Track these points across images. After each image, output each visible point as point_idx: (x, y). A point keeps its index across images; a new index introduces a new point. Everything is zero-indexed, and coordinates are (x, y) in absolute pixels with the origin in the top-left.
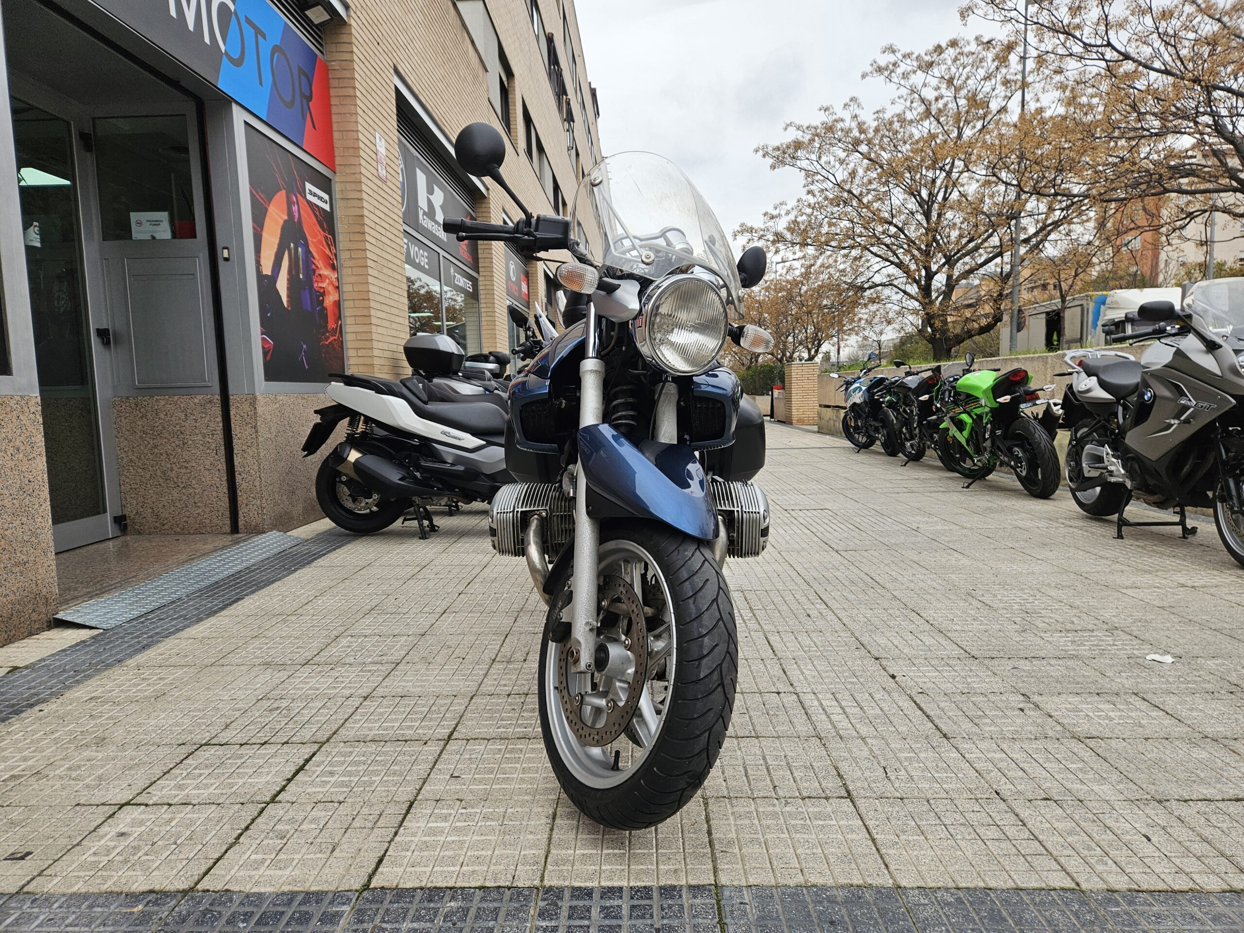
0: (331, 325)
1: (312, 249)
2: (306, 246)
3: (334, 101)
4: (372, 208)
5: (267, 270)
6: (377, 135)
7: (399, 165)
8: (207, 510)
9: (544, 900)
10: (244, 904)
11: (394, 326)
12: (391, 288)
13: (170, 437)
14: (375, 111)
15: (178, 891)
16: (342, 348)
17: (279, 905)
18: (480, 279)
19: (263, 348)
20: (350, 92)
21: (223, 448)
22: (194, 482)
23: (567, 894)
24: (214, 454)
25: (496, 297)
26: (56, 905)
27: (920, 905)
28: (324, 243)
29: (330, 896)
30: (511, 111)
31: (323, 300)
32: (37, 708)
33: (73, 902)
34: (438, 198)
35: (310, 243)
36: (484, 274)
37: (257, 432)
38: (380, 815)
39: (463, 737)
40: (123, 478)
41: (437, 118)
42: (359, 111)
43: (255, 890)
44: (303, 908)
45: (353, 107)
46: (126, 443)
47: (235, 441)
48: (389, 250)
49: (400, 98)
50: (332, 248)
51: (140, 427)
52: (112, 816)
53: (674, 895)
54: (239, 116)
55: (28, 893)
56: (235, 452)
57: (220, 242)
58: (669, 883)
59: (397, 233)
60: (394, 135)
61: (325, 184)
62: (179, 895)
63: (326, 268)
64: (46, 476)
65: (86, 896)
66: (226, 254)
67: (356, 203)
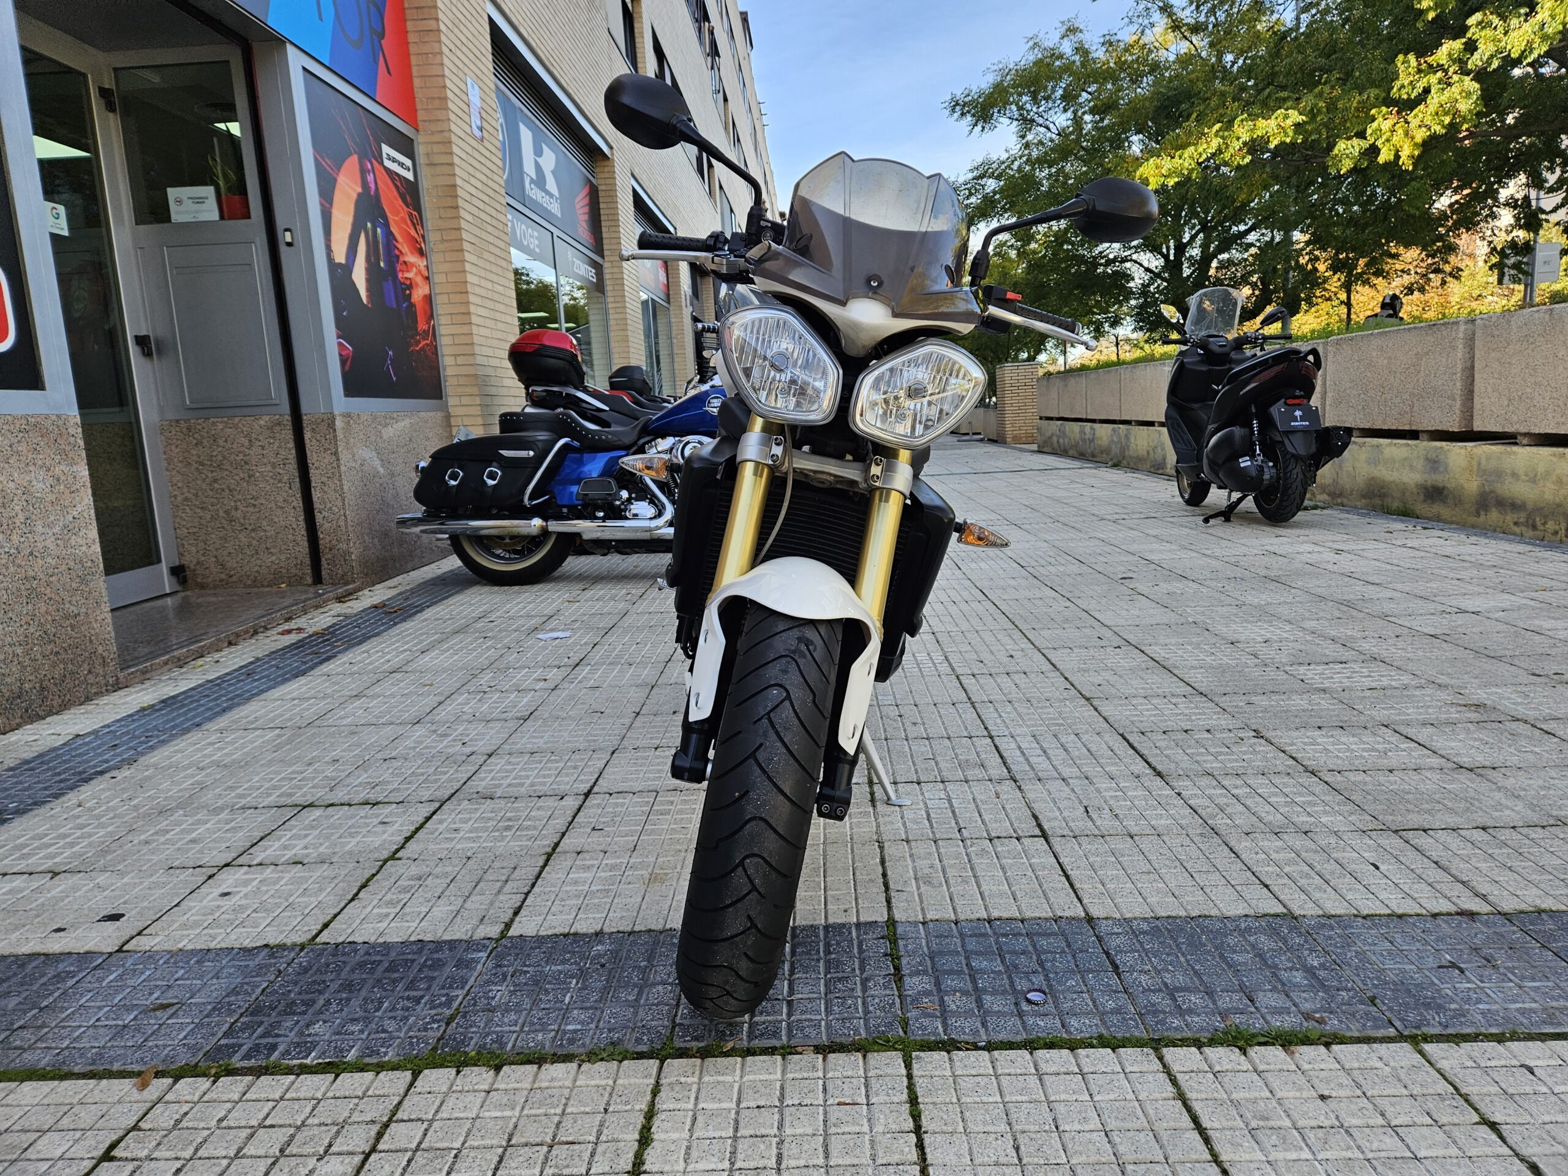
0: (422, 326)
1: (394, 230)
2: (386, 226)
3: (412, 38)
4: (466, 176)
5: (340, 257)
6: (469, 81)
7: (498, 119)
8: (283, 558)
10: (370, 954)
11: (500, 326)
12: (494, 278)
13: (231, 469)
14: (464, 49)
15: (294, 945)
16: (437, 355)
17: (409, 953)
18: (606, 265)
19: (340, 355)
20: (432, 24)
21: (297, 480)
22: (264, 523)
24: (287, 489)
25: (626, 288)
26: (161, 962)
28: (409, 222)
29: (465, 946)
30: (637, 45)
31: (410, 295)
32: (108, 775)
33: (180, 957)
34: (549, 160)
35: (391, 221)
36: (612, 258)
37: (338, 460)
38: (515, 868)
39: (606, 790)
40: (178, 520)
41: (543, 57)
42: (445, 50)
43: (381, 940)
44: (435, 956)
45: (436, 45)
46: (179, 477)
47: (312, 471)
48: (490, 229)
49: (496, 32)
50: (419, 227)
51: (195, 458)
52: (210, 877)
53: (843, 932)
54: (295, 61)
55: (128, 950)
56: (313, 484)
57: (281, 222)
59: (498, 207)
60: (491, 80)
61: (406, 146)
62: (298, 949)
63: (412, 253)
64: (93, 511)
65: (193, 952)
66: (288, 237)
67: (446, 170)
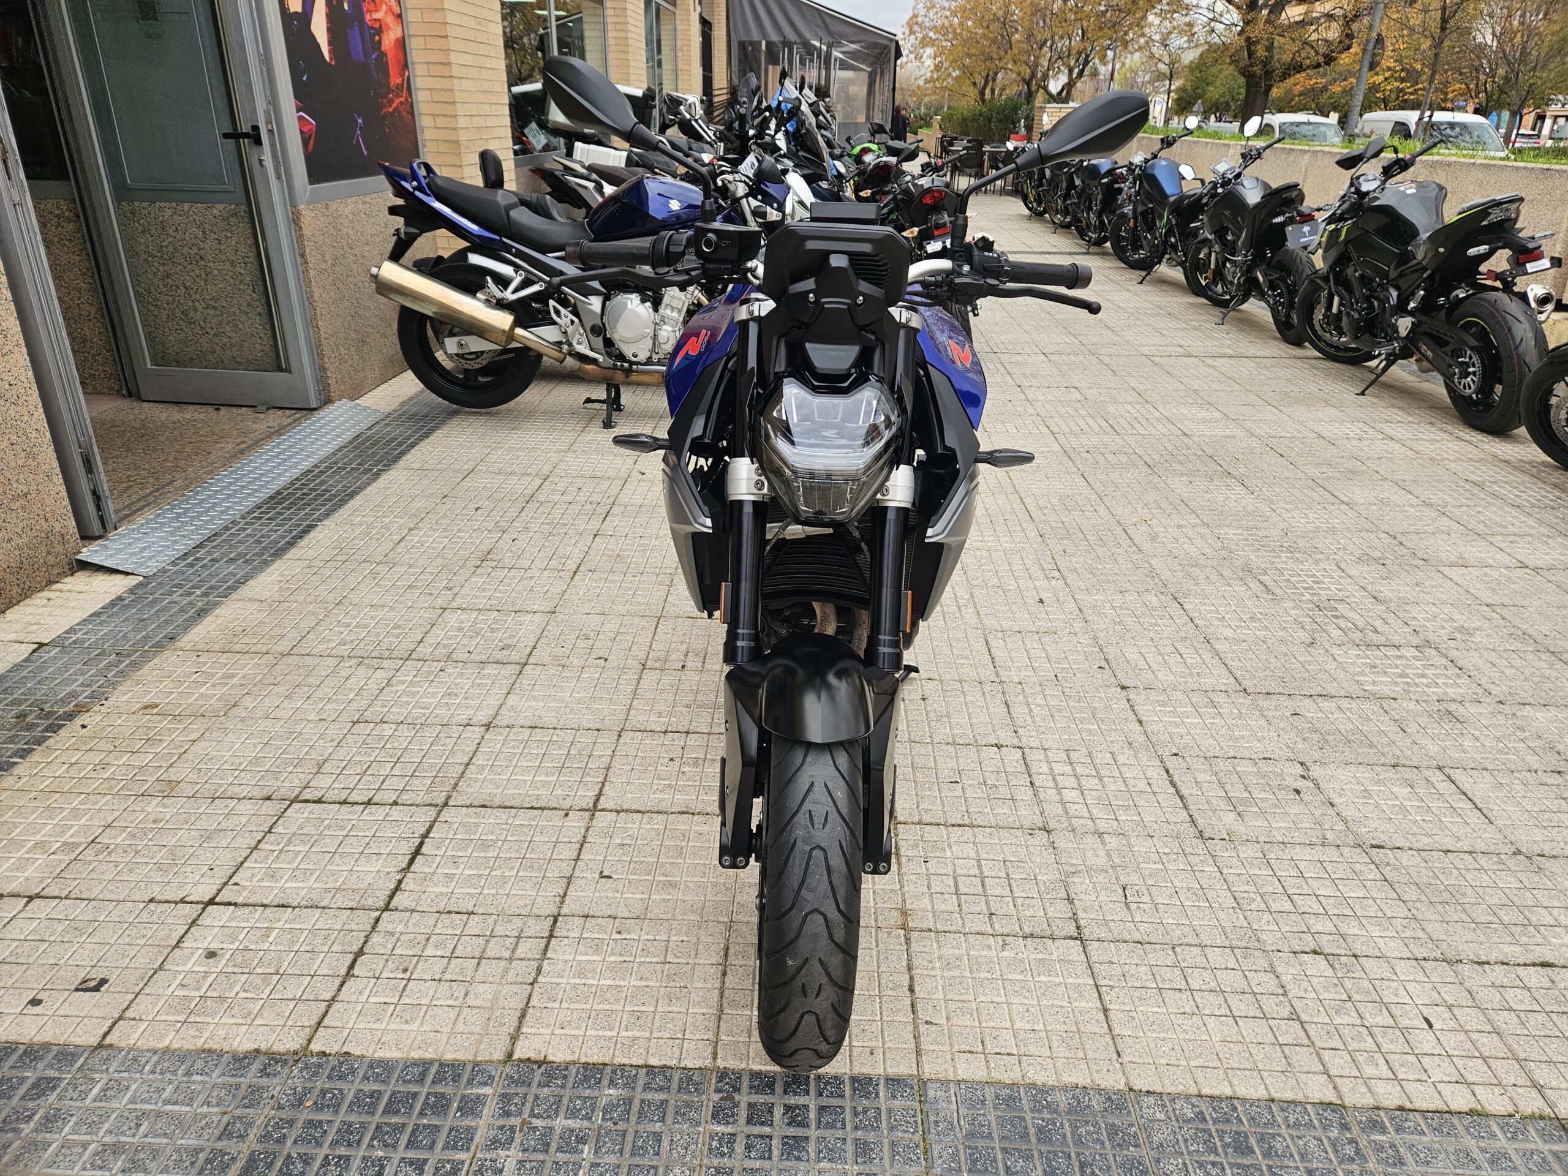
0: (395, 80)
5: (295, 5)
9: (718, 1091)
10: (368, 1079)
11: (484, 73)
15: (287, 1054)
16: (413, 114)
17: (409, 1081)
19: (302, 132)
23: (745, 1083)
26: (148, 1068)
27: (1155, 1121)
29: (469, 1067)
31: (380, 41)
32: (78, 722)
33: (166, 1064)
38: (519, 937)
39: (611, 806)
43: (379, 1054)
44: (440, 1089)
52: (194, 922)
53: (869, 1093)
55: (111, 1045)
58: (865, 1070)
65: (182, 1056)
